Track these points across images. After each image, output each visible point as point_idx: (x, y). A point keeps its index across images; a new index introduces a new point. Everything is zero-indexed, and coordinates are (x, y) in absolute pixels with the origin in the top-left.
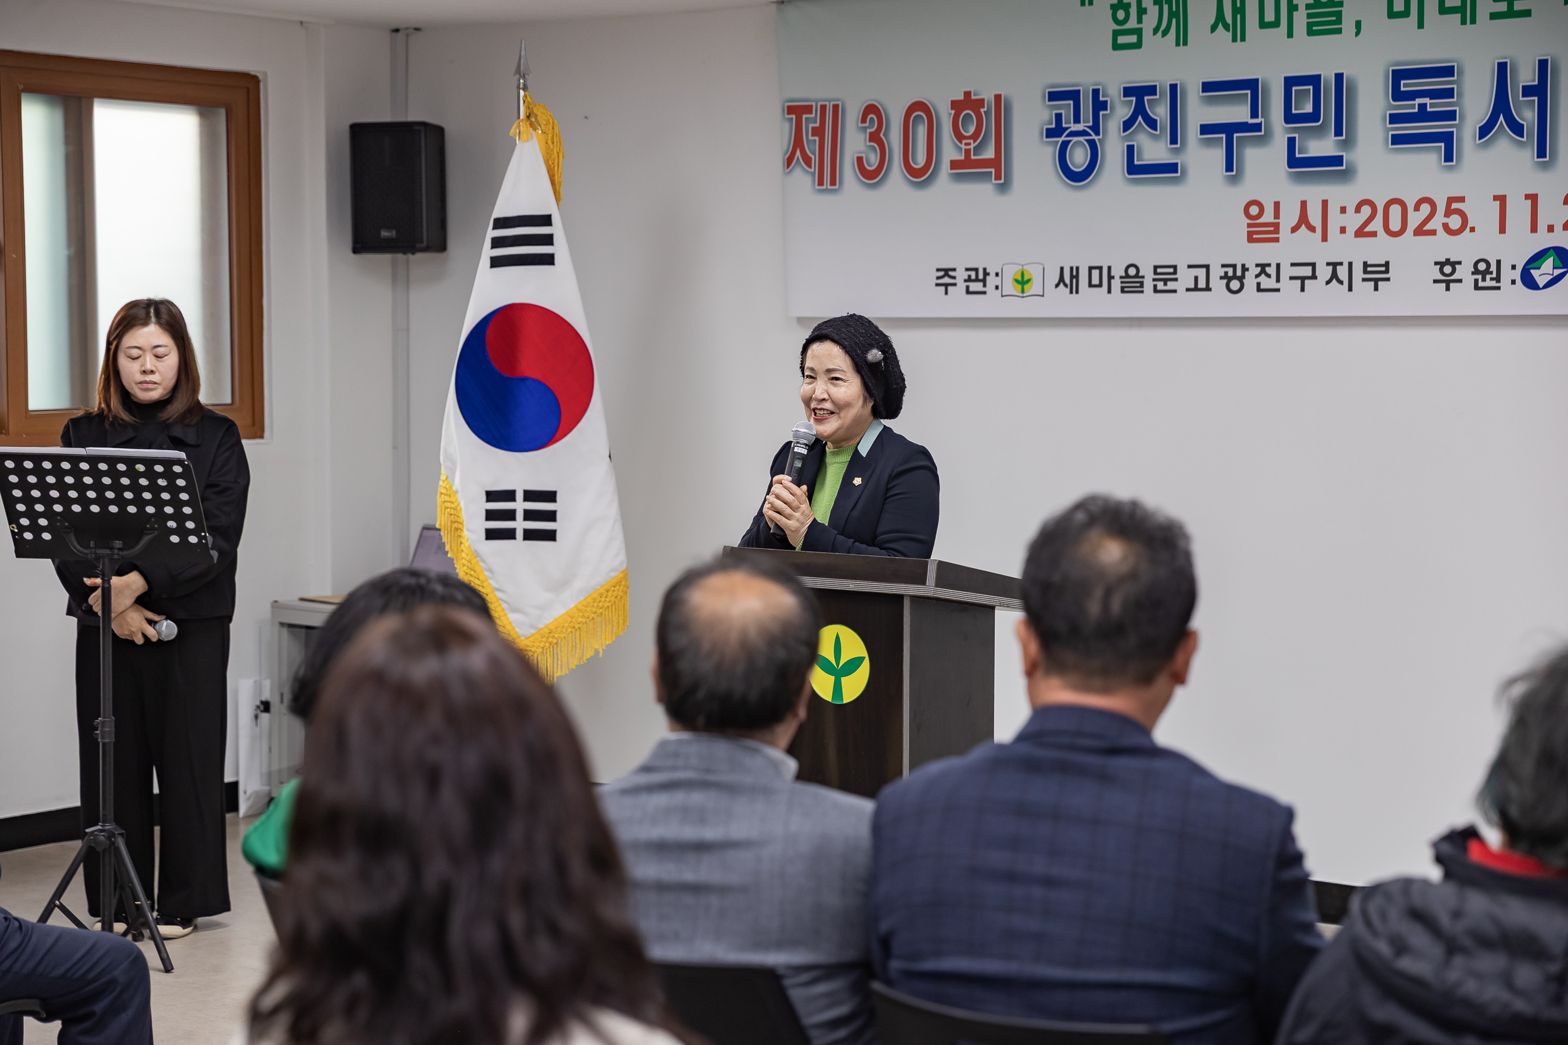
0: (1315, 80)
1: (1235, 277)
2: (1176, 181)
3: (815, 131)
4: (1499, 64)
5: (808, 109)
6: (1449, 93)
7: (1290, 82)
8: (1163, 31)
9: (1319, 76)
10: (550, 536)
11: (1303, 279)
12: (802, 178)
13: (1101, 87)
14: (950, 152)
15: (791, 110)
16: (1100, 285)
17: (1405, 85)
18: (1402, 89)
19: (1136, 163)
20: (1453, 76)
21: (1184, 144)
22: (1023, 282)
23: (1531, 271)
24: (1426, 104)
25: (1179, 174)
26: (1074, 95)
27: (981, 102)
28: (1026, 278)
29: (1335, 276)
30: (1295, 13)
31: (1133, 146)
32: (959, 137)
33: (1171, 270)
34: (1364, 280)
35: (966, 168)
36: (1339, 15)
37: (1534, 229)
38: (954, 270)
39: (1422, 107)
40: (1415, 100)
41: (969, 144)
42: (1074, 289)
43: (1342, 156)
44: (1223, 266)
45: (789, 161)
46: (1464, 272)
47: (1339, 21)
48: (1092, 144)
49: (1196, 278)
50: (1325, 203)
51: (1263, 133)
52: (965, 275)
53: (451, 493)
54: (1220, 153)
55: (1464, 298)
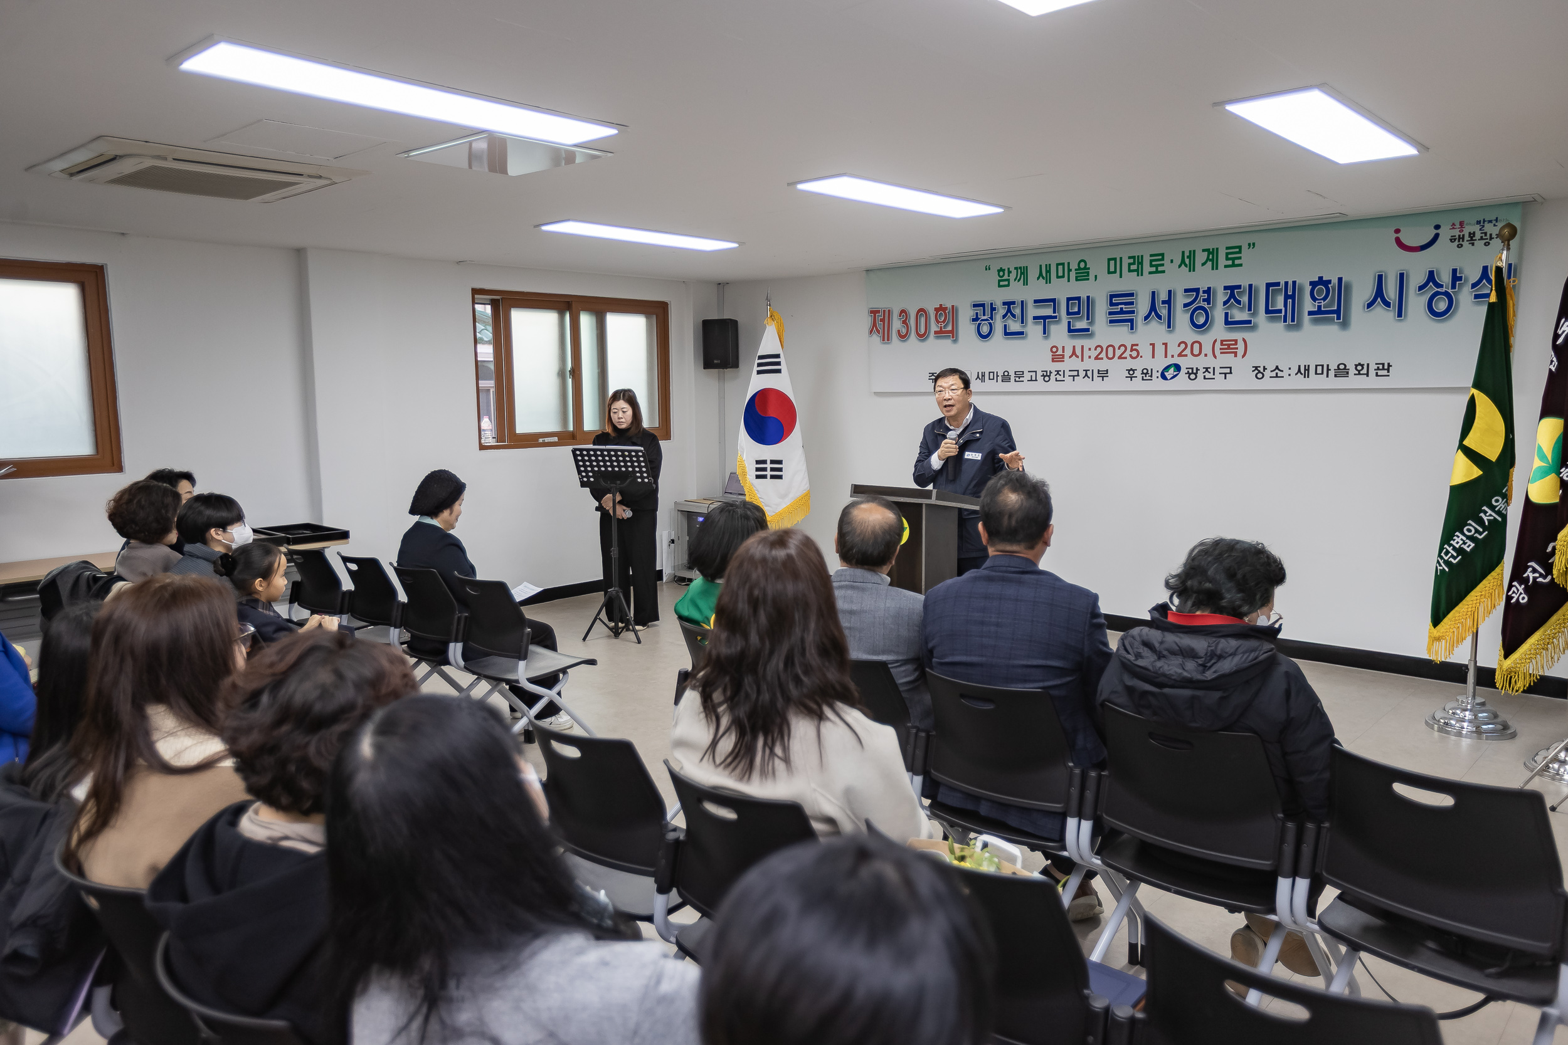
0: (1078, 299)
1: (1047, 376)
2: (1024, 338)
3: (881, 320)
4: (1152, 292)
5: (878, 312)
6: (1132, 303)
7: (1069, 299)
8: (1018, 280)
9: (1080, 297)
10: (780, 477)
11: (1074, 376)
12: (876, 339)
13: (994, 302)
14: (934, 327)
15: (872, 312)
16: (993, 379)
17: (1114, 300)
18: (1114, 302)
19: (1007, 331)
20: (1134, 296)
21: (1026, 324)
23: (1165, 373)
24: (1123, 308)
25: (1024, 336)
26: (983, 305)
27: (946, 308)
29: (1086, 375)
30: (1071, 272)
31: (1006, 325)
32: (938, 322)
33: (1021, 373)
34: (1098, 377)
35: (940, 334)
36: (1088, 273)
37: (1166, 357)
39: (1121, 309)
40: (1118, 306)
41: (941, 325)
42: (983, 380)
43: (1089, 328)
44: (1042, 371)
45: (871, 332)
46: (1138, 373)
47: (1088, 275)
48: (990, 324)
49: (1031, 376)
50: (1082, 347)
51: (1058, 319)
53: (742, 461)
54: (1041, 327)
55: (1138, 384)
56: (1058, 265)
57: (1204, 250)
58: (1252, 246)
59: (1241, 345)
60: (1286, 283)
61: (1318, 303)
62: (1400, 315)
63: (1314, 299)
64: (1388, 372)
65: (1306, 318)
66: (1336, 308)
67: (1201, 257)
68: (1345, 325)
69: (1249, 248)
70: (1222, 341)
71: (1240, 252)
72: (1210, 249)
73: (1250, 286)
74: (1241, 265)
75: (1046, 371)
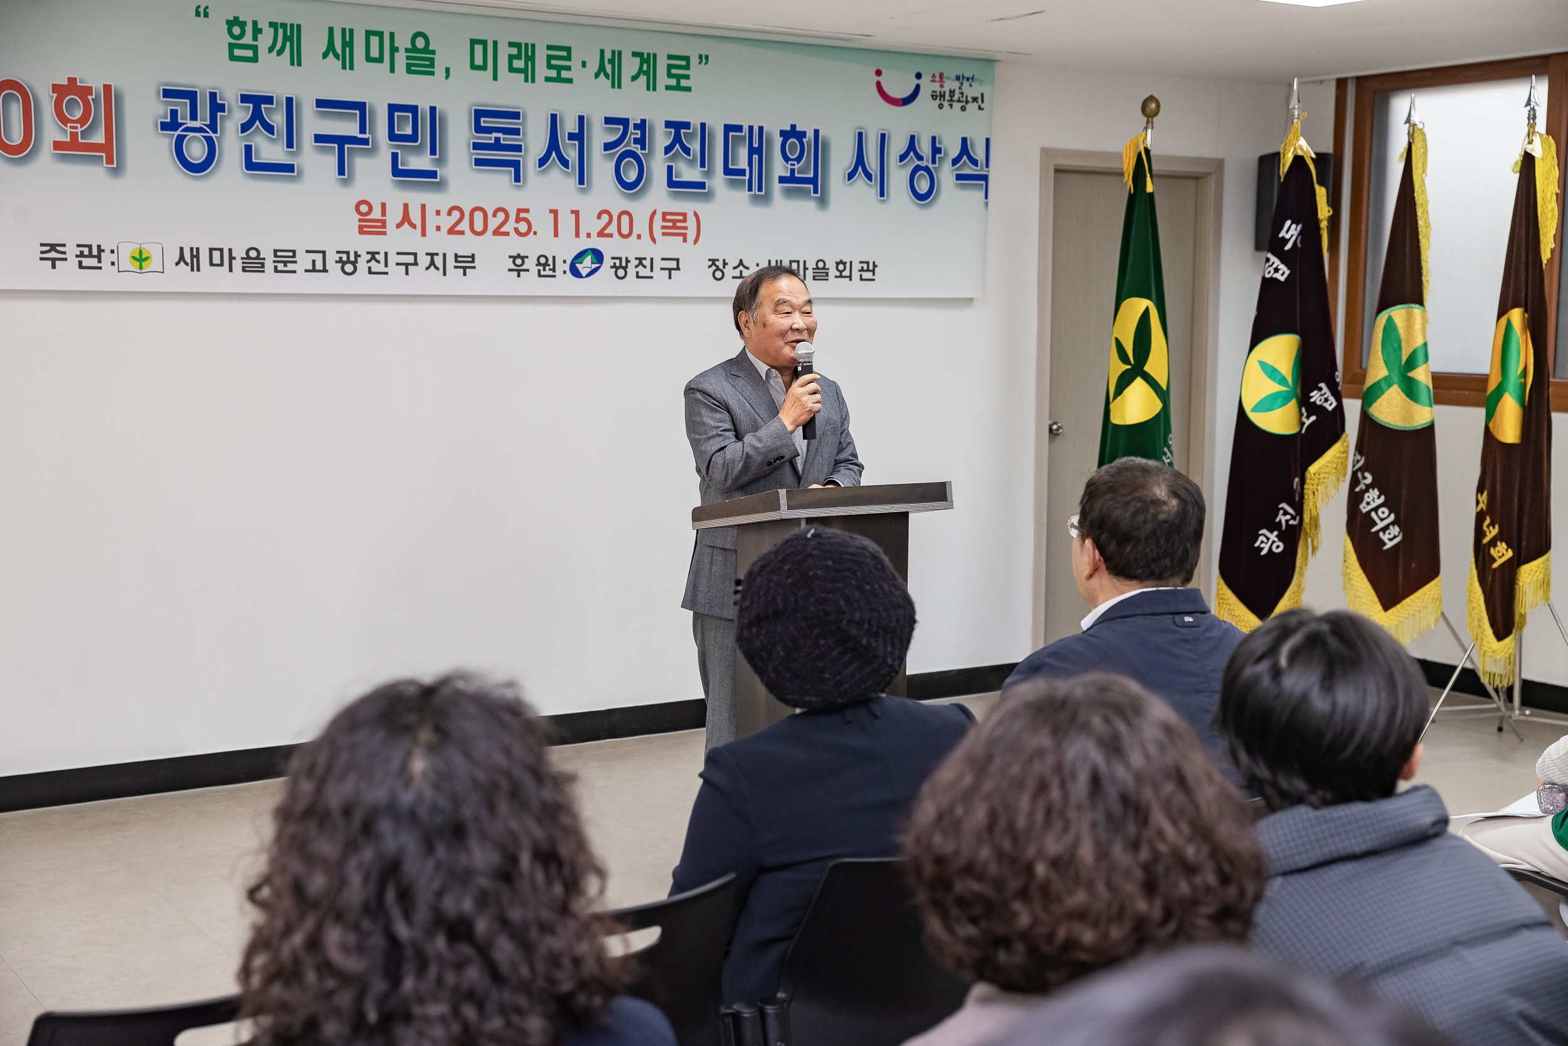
0: (413, 109)
1: (348, 261)
2: (292, 179)
4: (552, 115)
6: (516, 132)
7: (393, 108)
8: (278, 51)
9: (416, 107)
11: (407, 265)
13: (218, 92)
14: (52, 131)
16: (222, 264)
17: (485, 122)
18: (482, 124)
19: (254, 160)
20: (519, 119)
21: (299, 148)
22: (141, 259)
23: (577, 265)
24: (499, 138)
25: (295, 174)
26: (191, 96)
27: (89, 90)
28: (144, 257)
29: (432, 263)
30: (396, 54)
31: (251, 146)
32: (64, 120)
33: (291, 254)
34: (455, 267)
35: (69, 149)
36: (432, 61)
37: (577, 235)
38: (64, 245)
39: (497, 139)
40: (491, 133)
41: (77, 128)
42: (195, 267)
43: (436, 172)
44: (338, 252)
46: (531, 264)
47: (432, 65)
48: (210, 141)
49: (314, 261)
50: (423, 207)
51: (370, 147)
52: (78, 251)
54: (332, 160)
55: (531, 283)
56: (369, 34)
57: (635, 54)
58: (704, 61)
59: (691, 222)
60: (751, 128)
61: (791, 165)
62: (882, 195)
63: (786, 159)
64: (874, 275)
65: (777, 187)
66: (811, 175)
67: (630, 66)
68: (823, 202)
69: (700, 63)
70: (664, 214)
71: (687, 67)
72: (643, 54)
73: (703, 125)
74: (688, 89)
75: (348, 253)
